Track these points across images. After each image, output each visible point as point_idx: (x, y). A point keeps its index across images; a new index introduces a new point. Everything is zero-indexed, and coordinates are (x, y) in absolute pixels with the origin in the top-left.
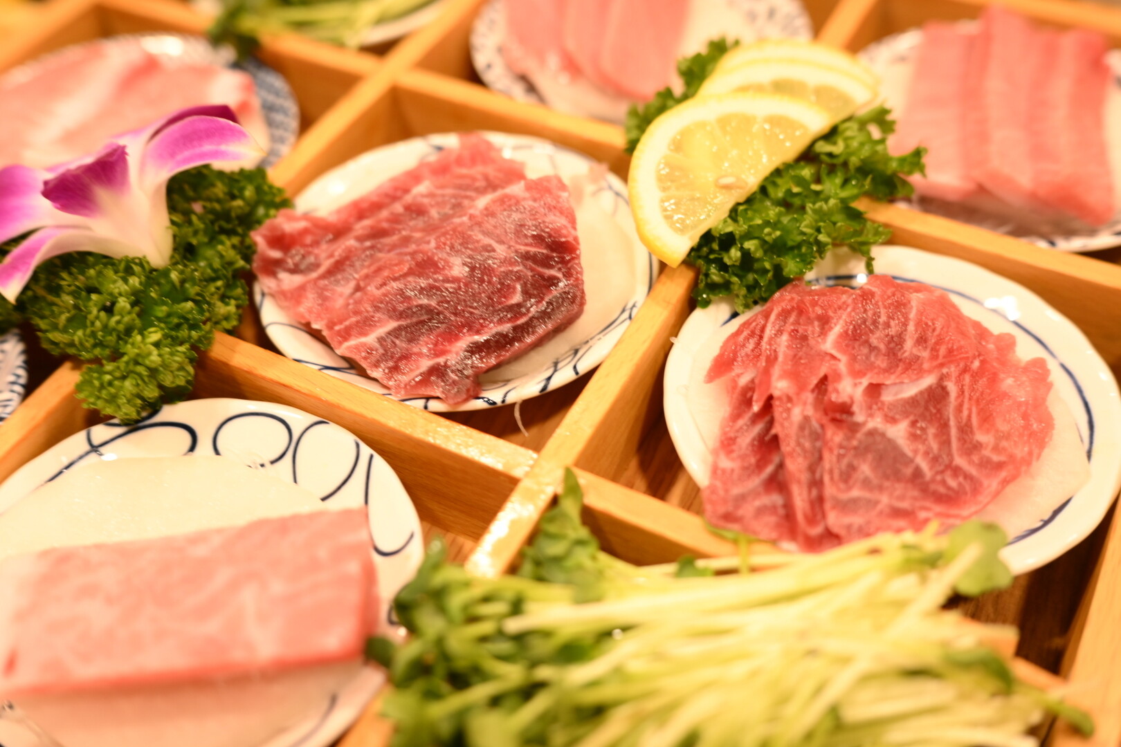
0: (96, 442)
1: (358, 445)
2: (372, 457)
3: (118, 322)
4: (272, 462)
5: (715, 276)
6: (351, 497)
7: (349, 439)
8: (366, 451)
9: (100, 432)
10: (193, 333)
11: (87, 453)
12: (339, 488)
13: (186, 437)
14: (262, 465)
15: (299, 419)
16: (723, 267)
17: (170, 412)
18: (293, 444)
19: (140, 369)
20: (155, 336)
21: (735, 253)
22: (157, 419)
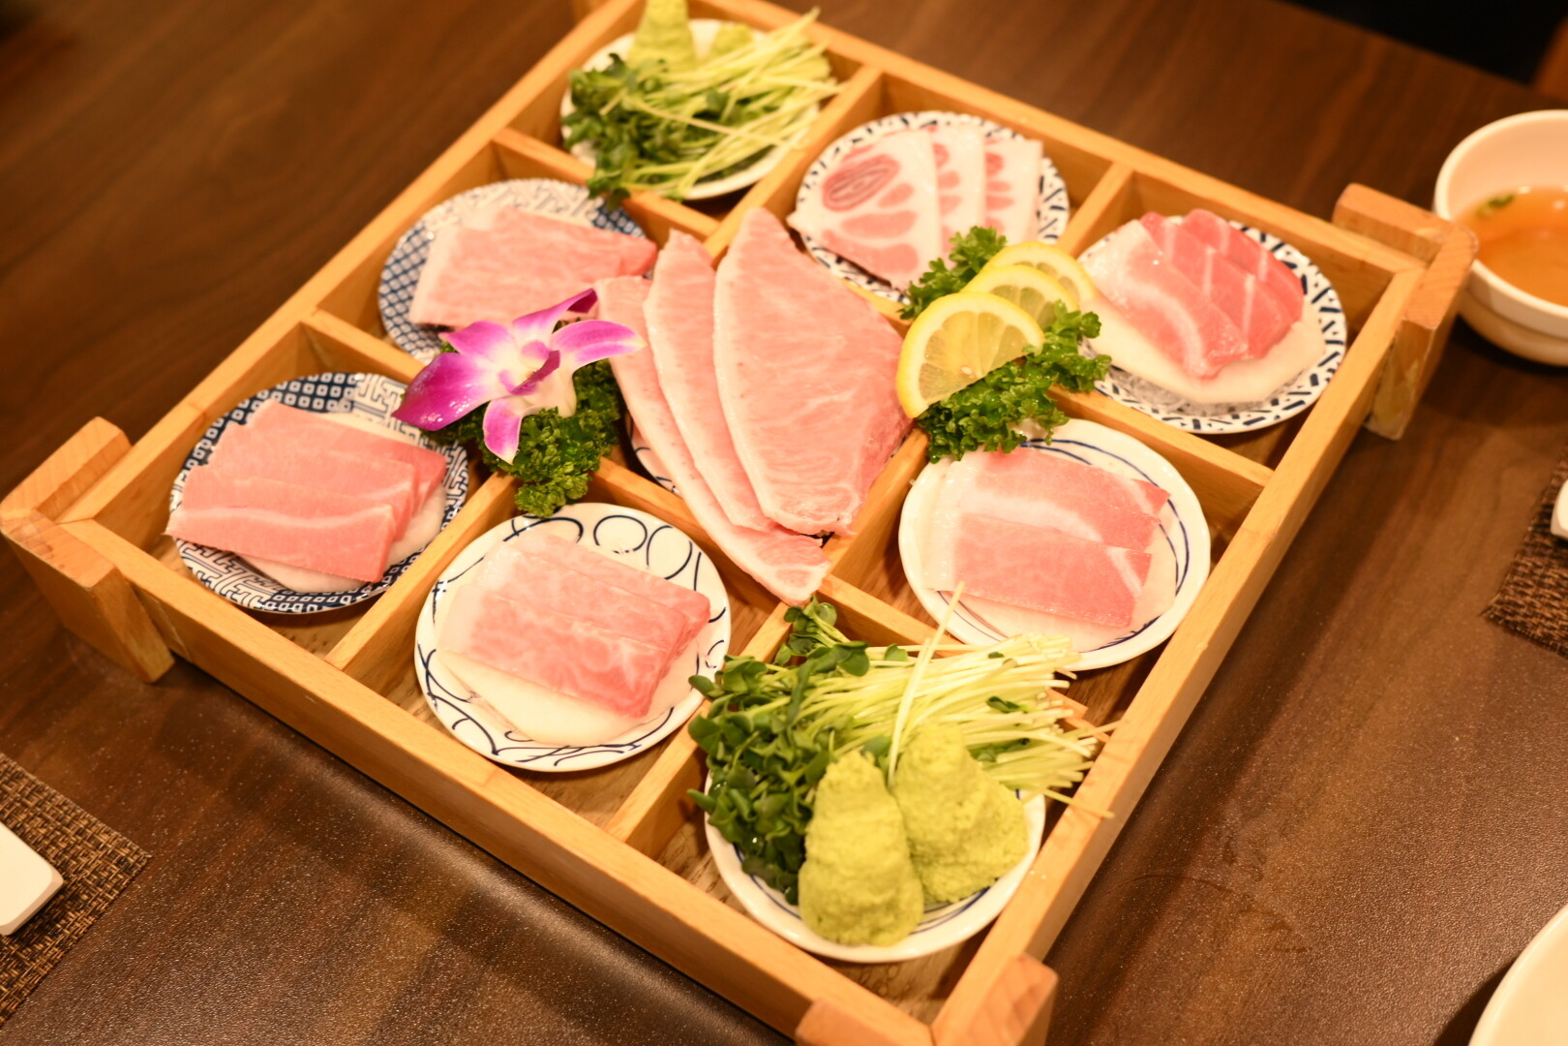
0: (517, 529)
1: (691, 545)
2: (700, 554)
3: (550, 461)
4: (635, 550)
5: (940, 441)
6: (685, 580)
7: (686, 540)
8: (697, 550)
9: (521, 522)
10: (590, 462)
11: (512, 536)
12: (677, 573)
13: (576, 528)
14: (627, 552)
15: (653, 523)
16: (945, 433)
17: (567, 511)
18: (648, 540)
19: (559, 489)
20: (570, 468)
21: (951, 426)
22: (558, 515)
